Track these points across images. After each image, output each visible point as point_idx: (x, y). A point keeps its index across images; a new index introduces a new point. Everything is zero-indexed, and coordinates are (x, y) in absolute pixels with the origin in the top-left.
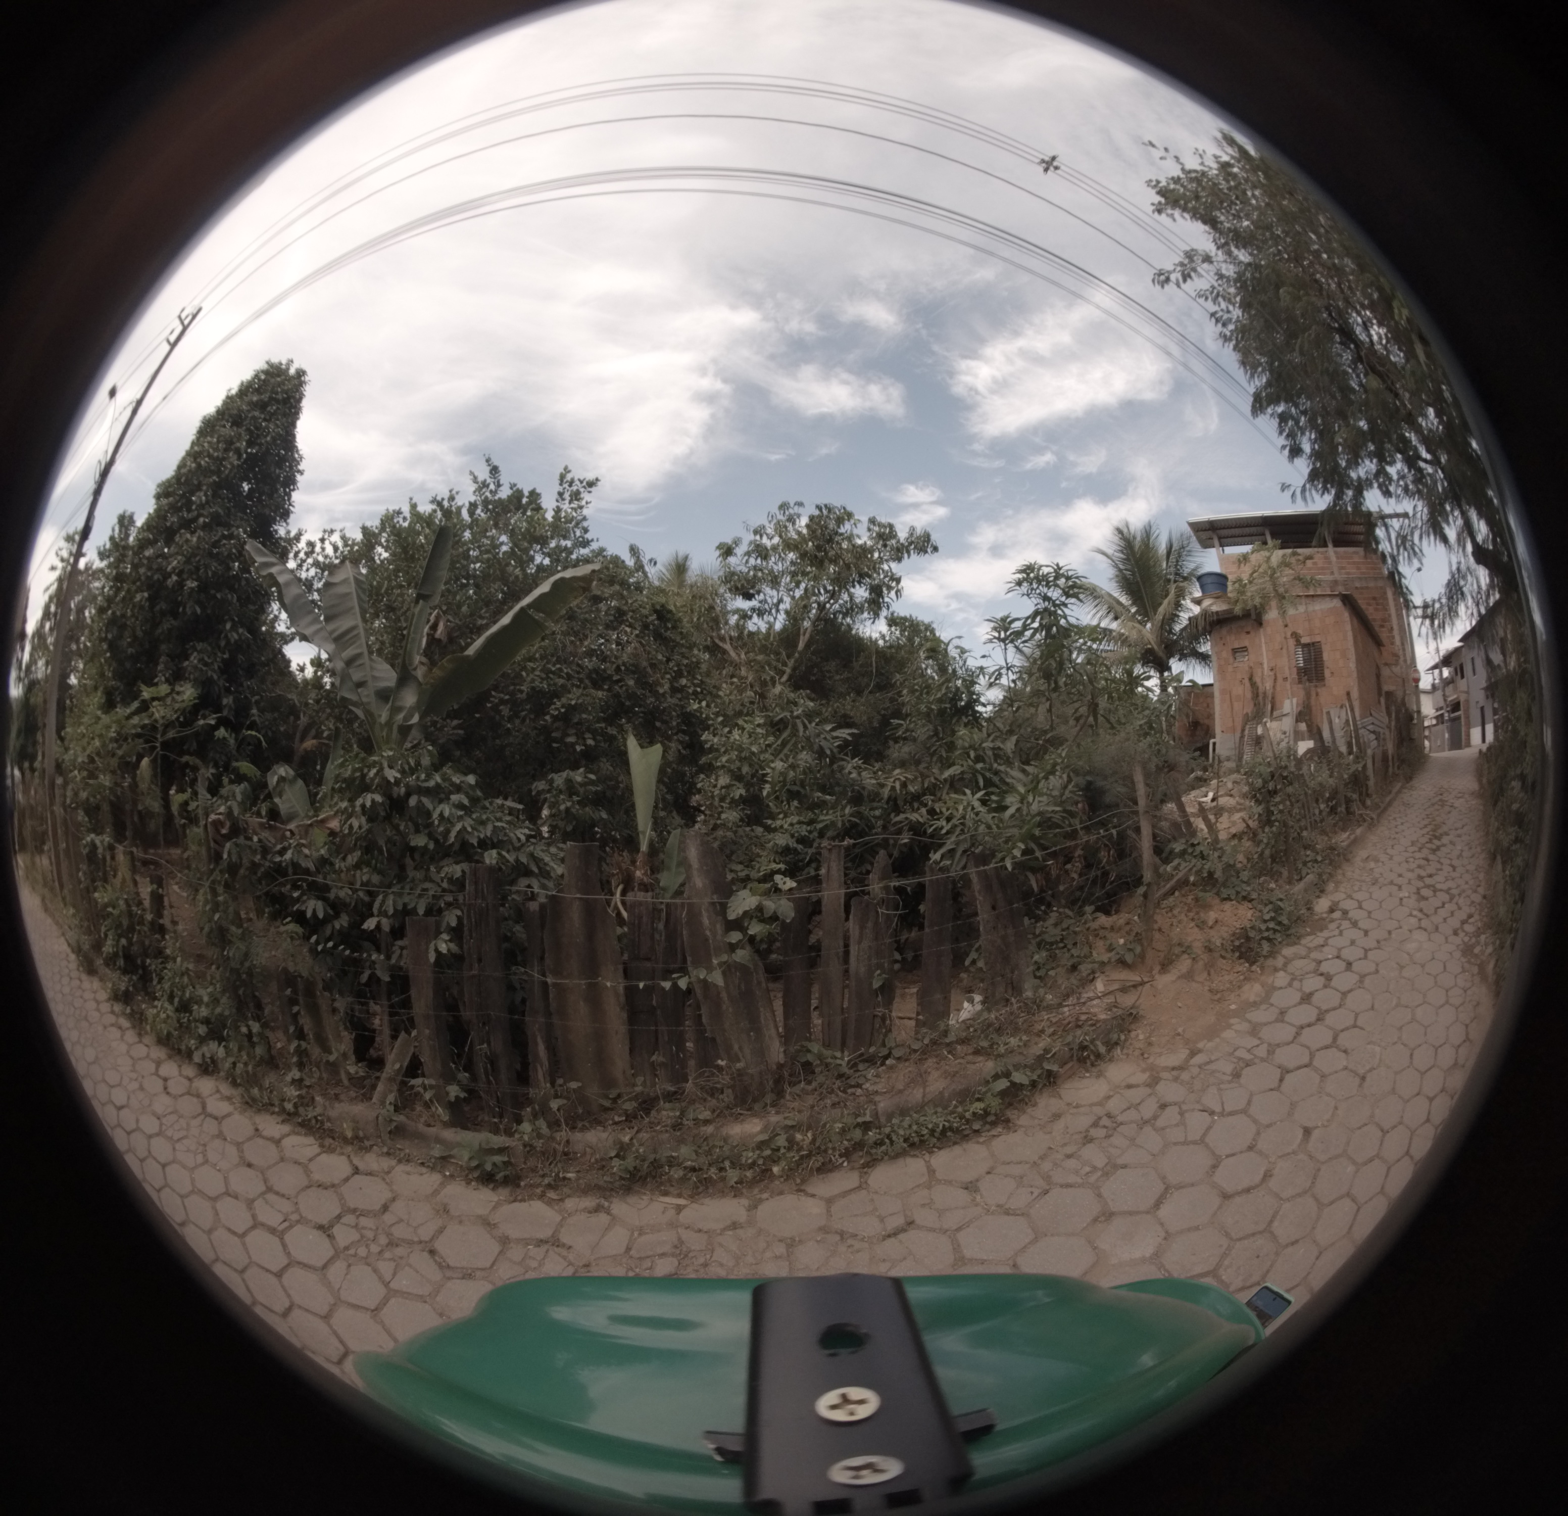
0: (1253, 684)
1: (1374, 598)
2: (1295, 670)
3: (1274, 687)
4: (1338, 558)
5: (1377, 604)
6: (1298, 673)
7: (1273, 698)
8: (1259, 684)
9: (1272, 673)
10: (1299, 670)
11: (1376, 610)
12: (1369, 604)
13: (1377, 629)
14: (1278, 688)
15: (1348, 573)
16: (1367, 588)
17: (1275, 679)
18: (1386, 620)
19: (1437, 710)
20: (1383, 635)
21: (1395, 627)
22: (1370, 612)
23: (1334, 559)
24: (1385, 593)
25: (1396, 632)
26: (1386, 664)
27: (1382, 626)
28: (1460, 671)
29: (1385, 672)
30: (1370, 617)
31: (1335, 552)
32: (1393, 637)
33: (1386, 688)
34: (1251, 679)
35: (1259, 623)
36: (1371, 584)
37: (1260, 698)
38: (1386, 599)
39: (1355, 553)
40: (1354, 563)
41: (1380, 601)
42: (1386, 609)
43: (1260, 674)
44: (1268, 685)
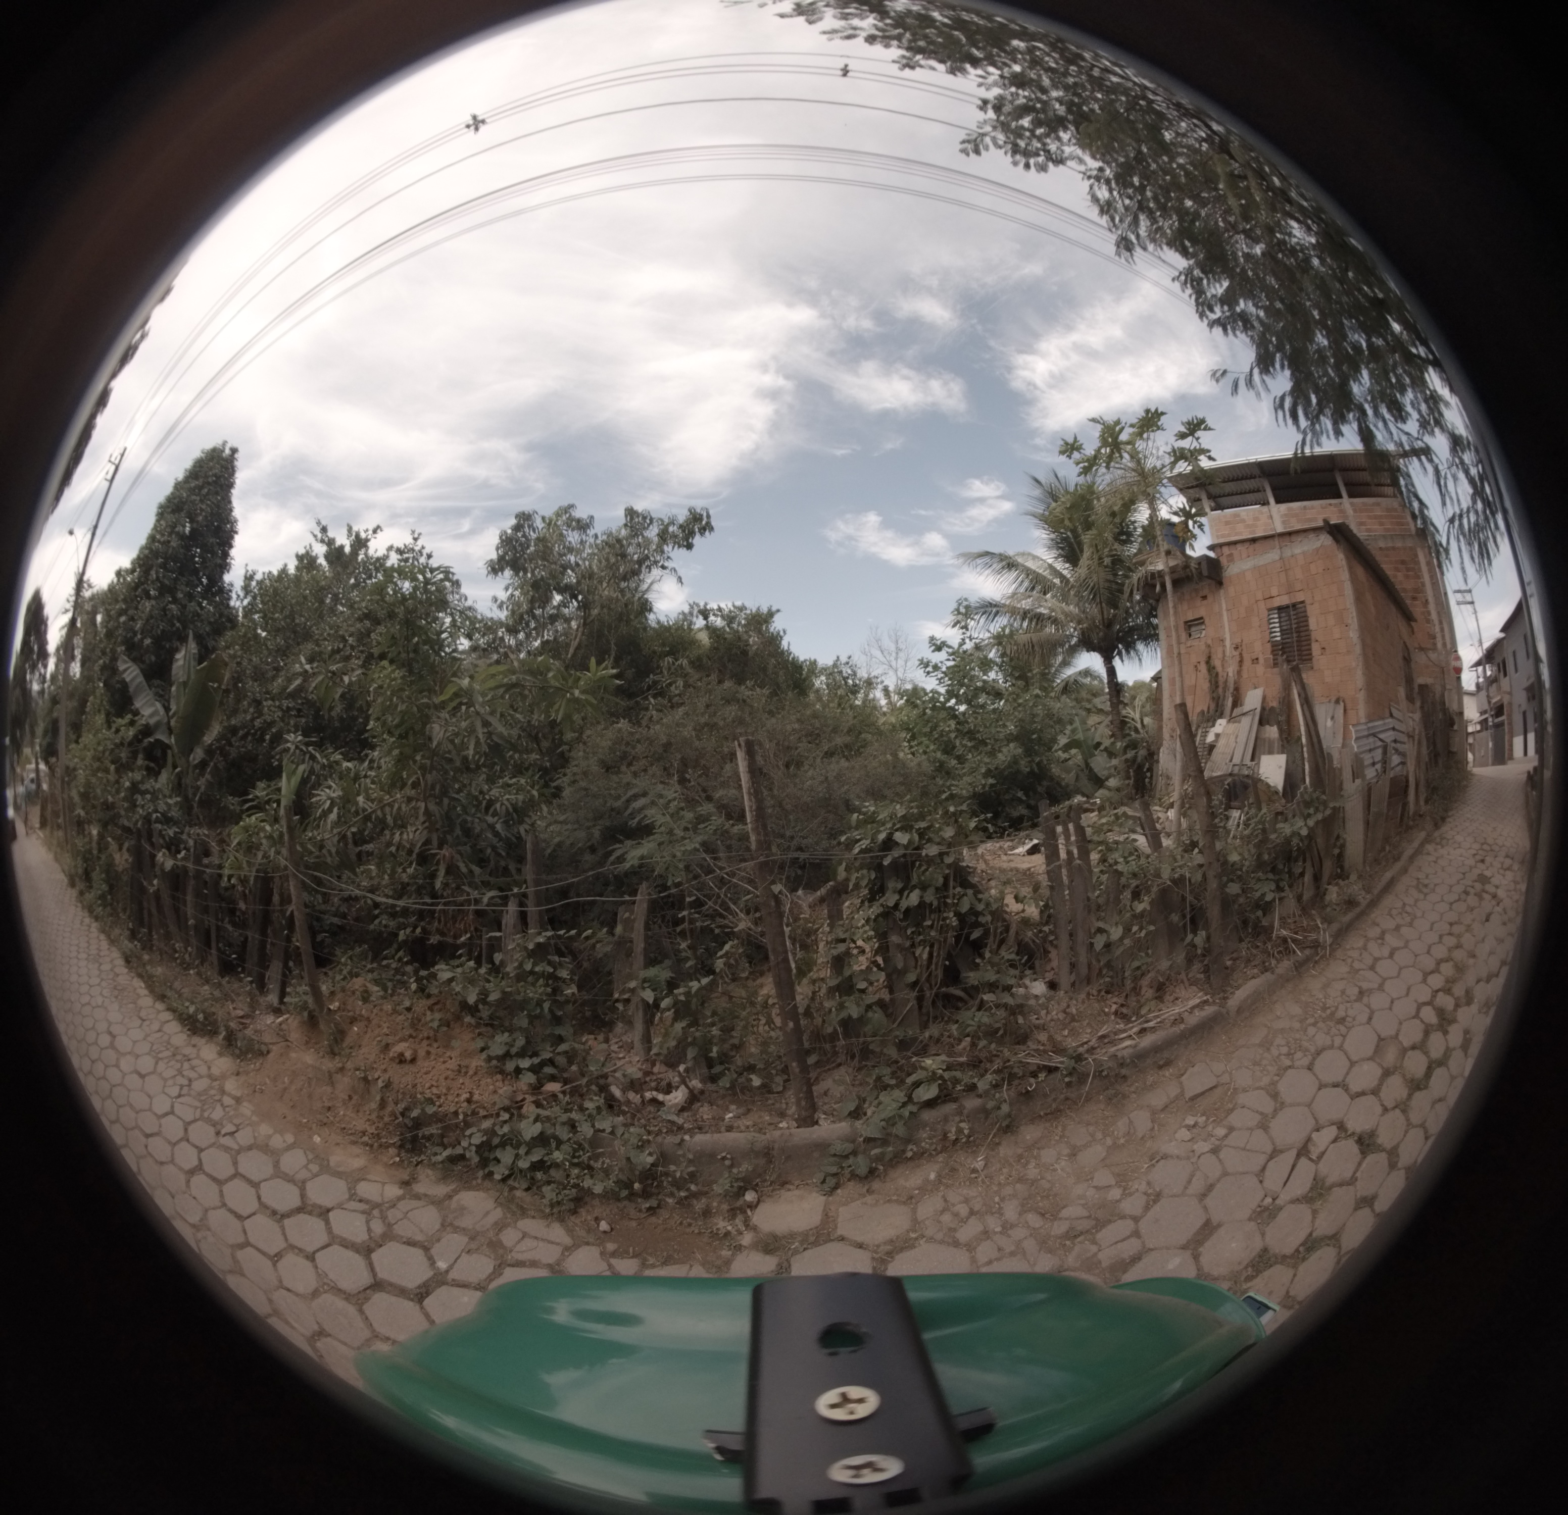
0: (1211, 668)
1: (1403, 562)
2: (1269, 646)
3: (1239, 673)
4: (1355, 511)
5: (1408, 570)
6: (1273, 652)
7: (1237, 689)
8: (1219, 669)
9: (1237, 653)
10: (1274, 645)
11: (1407, 577)
12: (1397, 570)
13: (1408, 602)
14: (1245, 675)
15: (1368, 530)
16: (1394, 548)
17: (1241, 662)
18: (1419, 590)
19: (1482, 713)
20: (1417, 610)
21: (1431, 599)
22: (1398, 578)
23: (1350, 512)
24: (1416, 556)
25: (1432, 607)
26: (1421, 649)
27: (1414, 599)
28: (1502, 668)
29: (1420, 659)
30: (1398, 587)
31: (1352, 504)
32: (1429, 613)
33: (1420, 680)
34: (1208, 661)
35: (1218, 582)
36: (1399, 544)
37: (1220, 690)
38: (1417, 563)
39: (1378, 504)
40: (1376, 517)
41: (1410, 565)
42: (1418, 577)
43: (1220, 655)
44: (1231, 670)
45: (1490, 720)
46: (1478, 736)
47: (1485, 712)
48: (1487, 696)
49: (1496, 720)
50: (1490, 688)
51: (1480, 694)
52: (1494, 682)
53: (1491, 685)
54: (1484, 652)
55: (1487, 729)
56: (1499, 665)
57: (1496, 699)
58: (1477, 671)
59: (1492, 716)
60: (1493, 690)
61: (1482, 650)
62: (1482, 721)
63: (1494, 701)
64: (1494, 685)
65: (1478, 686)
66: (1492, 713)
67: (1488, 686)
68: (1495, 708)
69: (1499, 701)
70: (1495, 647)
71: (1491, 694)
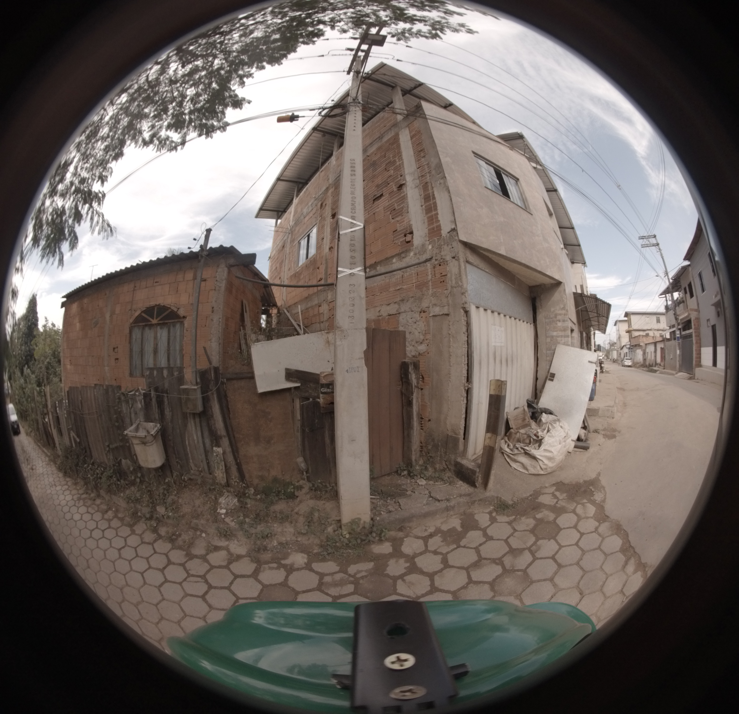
19: (670, 327)
28: (689, 292)
45: (678, 332)
46: (667, 343)
47: (673, 326)
48: (675, 314)
49: (683, 333)
50: (677, 308)
51: (669, 313)
52: (681, 303)
53: (678, 306)
54: (671, 281)
55: (675, 339)
56: (685, 289)
57: (683, 316)
58: (666, 297)
59: (680, 329)
60: (680, 309)
61: (669, 279)
62: (671, 333)
63: (681, 318)
64: (681, 305)
65: (667, 308)
66: (680, 327)
67: (675, 306)
68: (682, 323)
69: (687, 317)
70: (681, 275)
71: (678, 313)
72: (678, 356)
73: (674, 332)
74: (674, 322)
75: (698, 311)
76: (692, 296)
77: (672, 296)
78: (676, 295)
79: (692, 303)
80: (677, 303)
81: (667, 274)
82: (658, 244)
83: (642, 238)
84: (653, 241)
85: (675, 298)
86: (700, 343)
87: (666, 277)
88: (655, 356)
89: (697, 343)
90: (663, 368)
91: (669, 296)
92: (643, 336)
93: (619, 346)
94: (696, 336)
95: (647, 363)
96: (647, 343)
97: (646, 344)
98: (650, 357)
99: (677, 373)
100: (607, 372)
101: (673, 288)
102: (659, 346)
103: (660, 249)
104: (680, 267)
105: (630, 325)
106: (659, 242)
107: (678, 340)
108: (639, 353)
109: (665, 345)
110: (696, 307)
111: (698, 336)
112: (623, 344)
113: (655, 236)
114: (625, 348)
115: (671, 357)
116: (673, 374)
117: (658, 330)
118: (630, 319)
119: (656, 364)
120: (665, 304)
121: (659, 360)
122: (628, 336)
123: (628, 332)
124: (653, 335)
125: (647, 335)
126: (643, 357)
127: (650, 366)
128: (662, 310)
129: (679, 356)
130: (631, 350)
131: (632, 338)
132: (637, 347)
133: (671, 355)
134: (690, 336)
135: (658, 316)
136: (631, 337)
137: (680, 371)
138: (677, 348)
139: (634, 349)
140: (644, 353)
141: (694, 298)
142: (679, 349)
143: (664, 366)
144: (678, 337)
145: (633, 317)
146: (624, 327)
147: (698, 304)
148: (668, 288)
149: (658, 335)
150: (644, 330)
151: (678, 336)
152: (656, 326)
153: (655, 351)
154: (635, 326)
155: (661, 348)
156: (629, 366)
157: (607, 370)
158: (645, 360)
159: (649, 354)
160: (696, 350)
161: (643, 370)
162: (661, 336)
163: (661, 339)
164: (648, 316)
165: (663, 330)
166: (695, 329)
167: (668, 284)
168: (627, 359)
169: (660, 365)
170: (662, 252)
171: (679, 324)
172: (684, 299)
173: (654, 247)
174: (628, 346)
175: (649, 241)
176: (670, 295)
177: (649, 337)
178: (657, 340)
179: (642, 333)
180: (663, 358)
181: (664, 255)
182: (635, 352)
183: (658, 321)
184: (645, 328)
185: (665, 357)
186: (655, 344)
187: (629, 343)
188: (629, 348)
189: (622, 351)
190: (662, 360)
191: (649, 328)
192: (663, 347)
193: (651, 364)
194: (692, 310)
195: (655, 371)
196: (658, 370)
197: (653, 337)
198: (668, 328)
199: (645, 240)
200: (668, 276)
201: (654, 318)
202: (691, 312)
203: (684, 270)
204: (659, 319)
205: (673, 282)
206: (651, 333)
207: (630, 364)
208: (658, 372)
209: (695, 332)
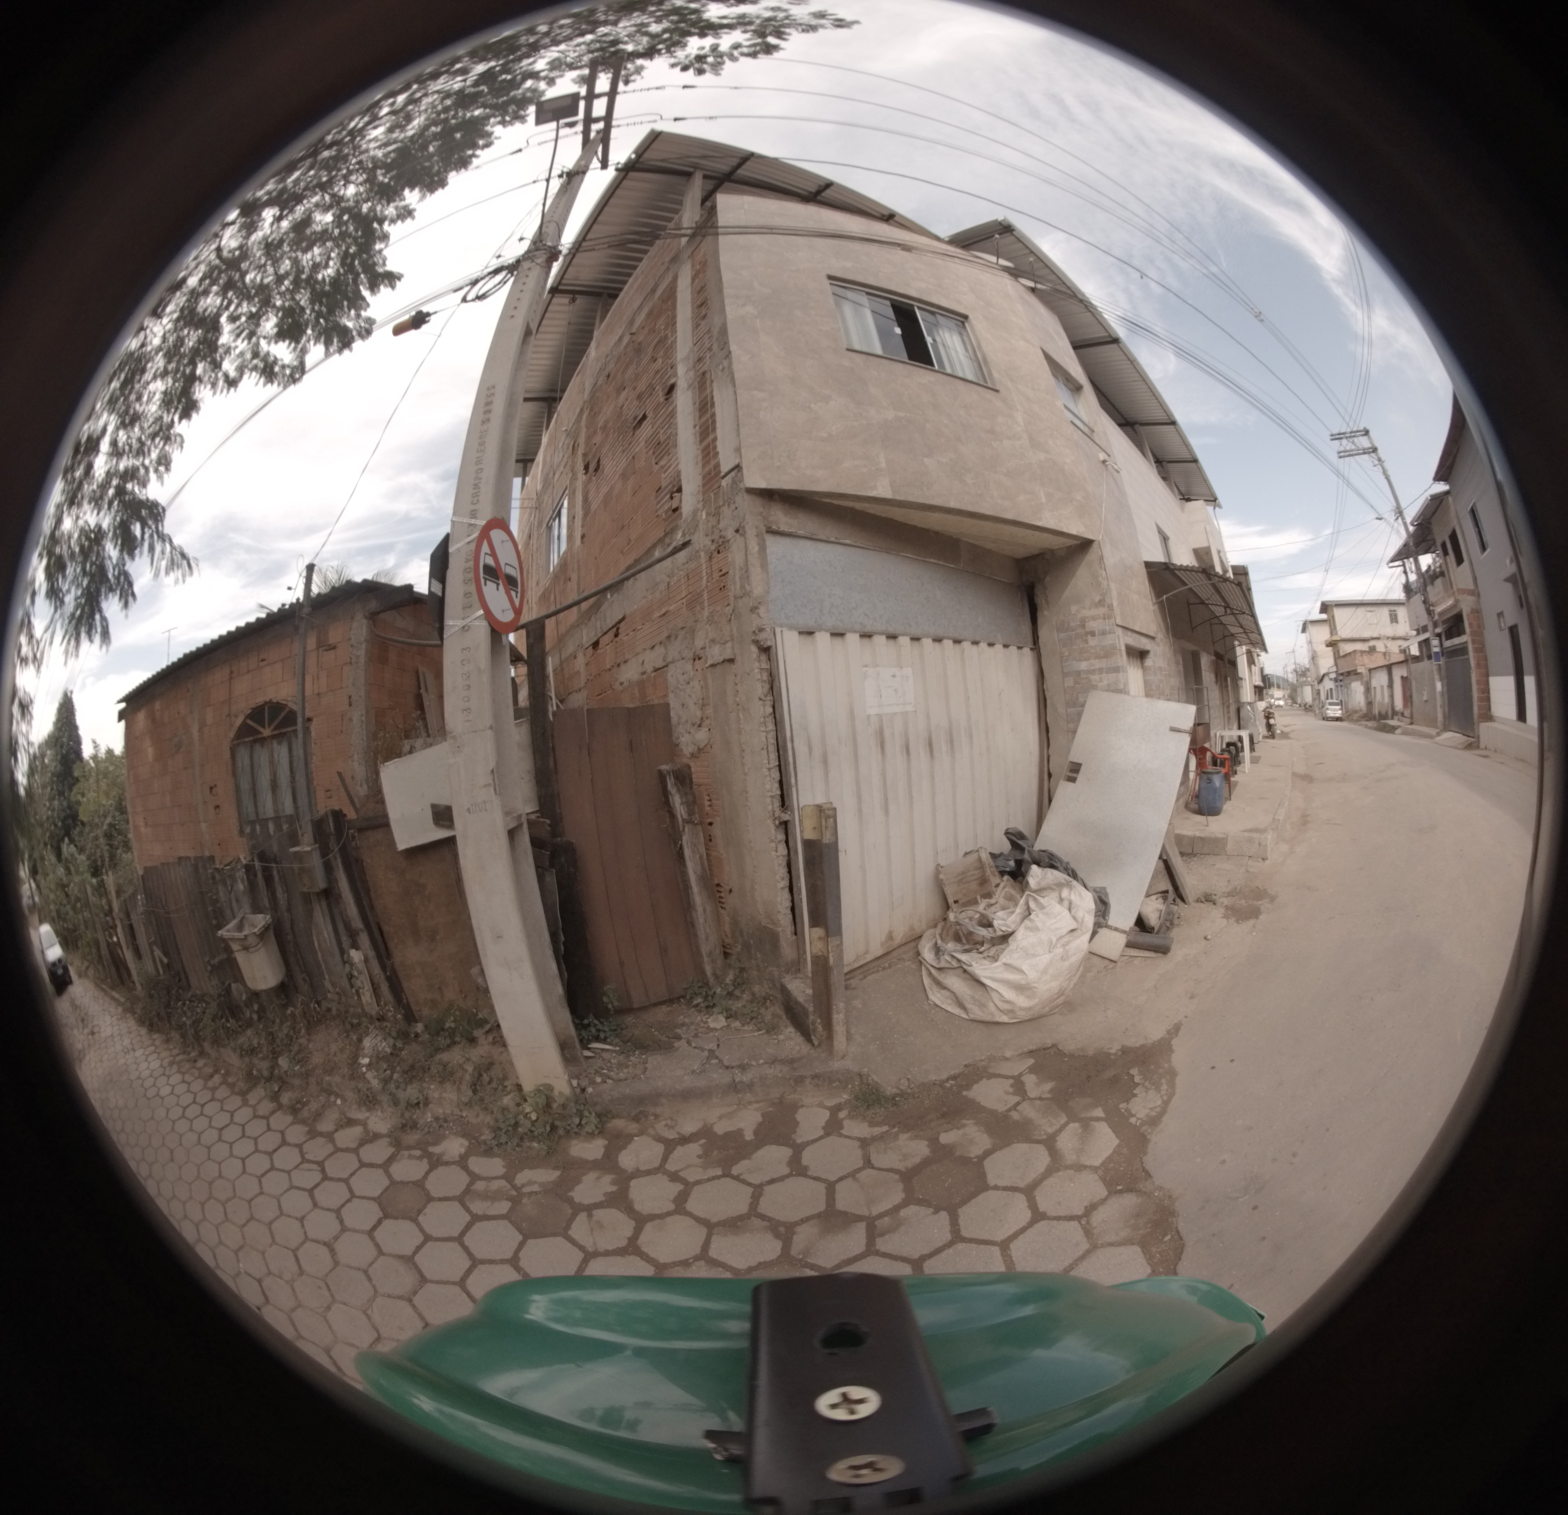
28: (1453, 551)
45: (1435, 642)
46: (1415, 666)
47: (1424, 629)
48: (1425, 602)
49: (1448, 643)
50: (1429, 588)
51: (1412, 600)
52: (1437, 577)
53: (1432, 583)
54: (1411, 529)
55: (1430, 657)
56: (1444, 545)
57: (1443, 606)
58: (1404, 565)
59: (1439, 635)
60: (1435, 591)
61: (1405, 524)
62: (1420, 643)
63: (1439, 609)
64: (1439, 582)
65: (1407, 588)
66: (1438, 630)
67: (1425, 585)
68: (1444, 622)
69: (1454, 606)
70: (1434, 514)
71: (1432, 598)
72: (1438, 696)
73: (1427, 641)
74: (1424, 620)
75: (1475, 593)
76: (1460, 560)
77: (1417, 562)
78: (1426, 560)
79: (1461, 576)
80: (1429, 578)
81: (1399, 513)
82: (1375, 450)
83: (1337, 437)
84: (1364, 442)
85: (1424, 568)
86: (1486, 667)
87: (1400, 520)
88: (1392, 696)
89: (1478, 665)
90: (1408, 721)
91: (1410, 563)
92: (1362, 652)
93: (1314, 676)
94: (1476, 650)
95: (1376, 711)
96: (1372, 666)
97: (1370, 670)
98: (1381, 698)
99: (1438, 734)
100: (1285, 735)
101: (1417, 544)
102: (1399, 673)
103: (1379, 460)
104: (1427, 495)
105: (1333, 630)
106: (1377, 444)
107: (1437, 660)
108: (1357, 688)
109: (1409, 671)
110: (1471, 586)
111: (1481, 649)
112: (1323, 671)
113: (1366, 433)
114: (1326, 680)
115: (1425, 698)
116: (1431, 737)
117: (1394, 638)
118: (1333, 617)
119: (1394, 713)
120: (1403, 580)
121: (1399, 704)
122: (1331, 654)
123: (1331, 644)
124: (1383, 650)
125: (1373, 650)
126: (1367, 697)
127: (1383, 716)
128: (1398, 594)
129: (1442, 694)
130: (1339, 683)
131: (1340, 657)
132: (1352, 677)
133: (1425, 693)
134: (1462, 650)
135: (1393, 608)
136: (1337, 657)
137: (1446, 729)
138: (1437, 677)
139: (1347, 682)
140: (1368, 689)
141: (1466, 564)
142: (1441, 680)
143: (1412, 717)
144: (1436, 653)
145: (1338, 613)
146: (1322, 634)
147: (1475, 579)
148: (1405, 545)
149: (1397, 650)
150: (1364, 640)
151: (1437, 650)
152: (1389, 630)
153: (1391, 685)
154: (1344, 632)
155: (1402, 677)
156: (1337, 719)
157: (1286, 730)
158: (1370, 704)
159: (1378, 691)
160: (1478, 682)
161: (1366, 726)
162: (1403, 651)
163: (1401, 658)
164: (1369, 608)
165: (1405, 639)
166: (1473, 633)
167: (1404, 535)
168: (1331, 704)
169: (1403, 715)
170: (1387, 465)
171: (1435, 625)
172: (1444, 568)
173: (1366, 456)
174: (1333, 676)
175: (1353, 443)
176: (1411, 560)
177: (1375, 655)
178: (1394, 659)
179: (1359, 646)
180: (1408, 699)
181: (1390, 472)
182: (1347, 687)
183: (1394, 619)
184: (1366, 634)
185: (1411, 697)
186: (1389, 668)
187: (1334, 669)
188: (1336, 680)
189: (1321, 687)
190: (1405, 705)
191: (1375, 635)
192: (1405, 675)
193: (1383, 712)
194: (1463, 591)
195: (1392, 730)
196: (1399, 727)
197: (1385, 654)
198: (1415, 633)
199: (1344, 442)
200: (1403, 519)
201: (1385, 612)
202: (1460, 597)
203: (1436, 504)
204: (1396, 616)
205: (1416, 531)
206: (1380, 646)
207: (1338, 714)
208: (1398, 731)
209: (1473, 642)
